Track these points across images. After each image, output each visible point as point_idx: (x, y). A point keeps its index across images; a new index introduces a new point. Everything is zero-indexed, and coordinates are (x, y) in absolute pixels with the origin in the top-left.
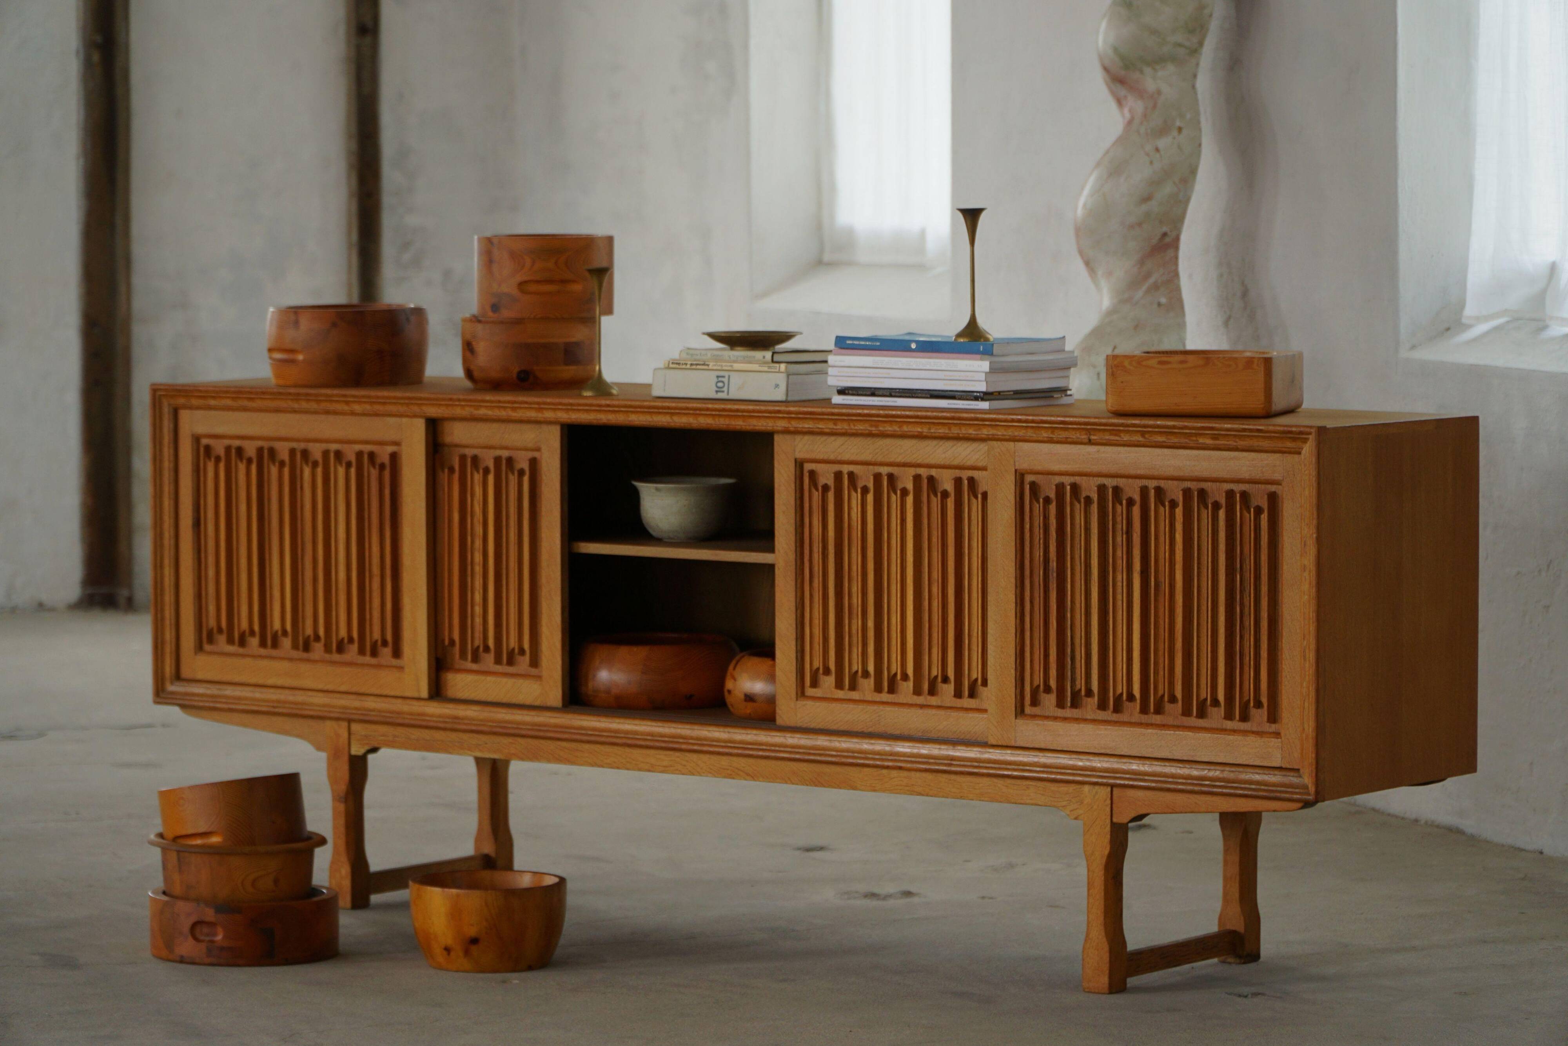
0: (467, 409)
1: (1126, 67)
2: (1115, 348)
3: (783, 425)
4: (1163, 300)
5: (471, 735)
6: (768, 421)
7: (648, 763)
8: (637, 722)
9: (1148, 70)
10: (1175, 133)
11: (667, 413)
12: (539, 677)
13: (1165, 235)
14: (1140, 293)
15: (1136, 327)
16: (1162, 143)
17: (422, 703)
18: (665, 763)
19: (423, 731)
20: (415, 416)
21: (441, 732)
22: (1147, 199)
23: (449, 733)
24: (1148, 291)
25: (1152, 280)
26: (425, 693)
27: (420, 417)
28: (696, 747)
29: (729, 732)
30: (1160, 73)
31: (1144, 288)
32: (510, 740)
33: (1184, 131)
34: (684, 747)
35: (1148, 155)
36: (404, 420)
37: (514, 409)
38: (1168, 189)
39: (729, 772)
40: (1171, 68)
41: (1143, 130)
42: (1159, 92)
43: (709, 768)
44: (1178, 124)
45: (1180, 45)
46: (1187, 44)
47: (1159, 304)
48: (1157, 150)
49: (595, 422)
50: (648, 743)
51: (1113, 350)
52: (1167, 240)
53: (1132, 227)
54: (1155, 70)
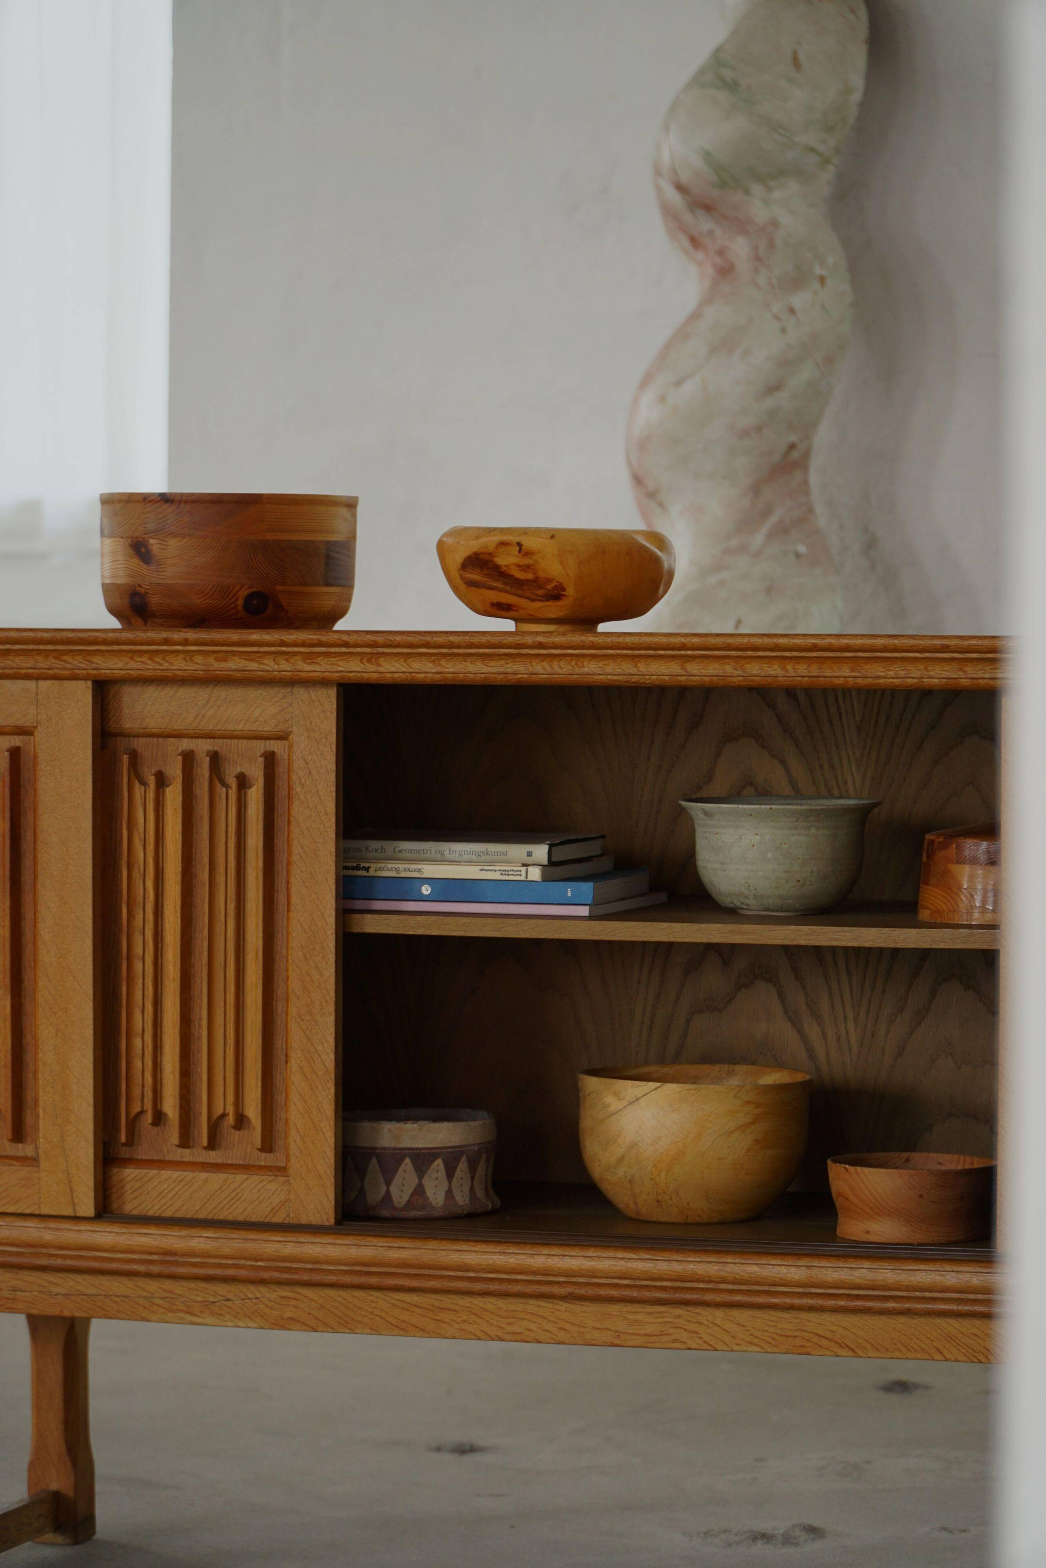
0: (199, 659)
1: (723, 184)
2: (739, 622)
3: (946, 674)
4: (802, 549)
5: (192, 1285)
6: (909, 667)
7: (608, 1329)
8: (591, 1252)
9: (757, 189)
10: (816, 285)
11: (673, 657)
12: (281, 1171)
13: (792, 447)
14: (759, 539)
15: (769, 590)
16: (799, 300)
17: (83, 1227)
18: (649, 1329)
19: (79, 1278)
20: (74, 677)
21: (125, 1280)
22: (773, 388)
23: (141, 1282)
24: (771, 536)
25: (773, 519)
26: (87, 1208)
27: (85, 678)
28: (738, 1298)
29: (808, 1267)
30: (776, 195)
31: (765, 529)
32: (285, 1292)
33: (829, 283)
34: (709, 1297)
35: (777, 318)
36: (44, 685)
37: (310, 658)
38: (806, 373)
39: (799, 1342)
40: (793, 186)
41: (762, 280)
42: (775, 224)
43: (752, 1335)
44: (818, 271)
45: (812, 150)
46: (821, 148)
47: (798, 555)
48: (792, 311)
49: (500, 679)
50: (627, 1293)
51: (737, 627)
52: (795, 455)
53: (745, 433)
54: (770, 189)
